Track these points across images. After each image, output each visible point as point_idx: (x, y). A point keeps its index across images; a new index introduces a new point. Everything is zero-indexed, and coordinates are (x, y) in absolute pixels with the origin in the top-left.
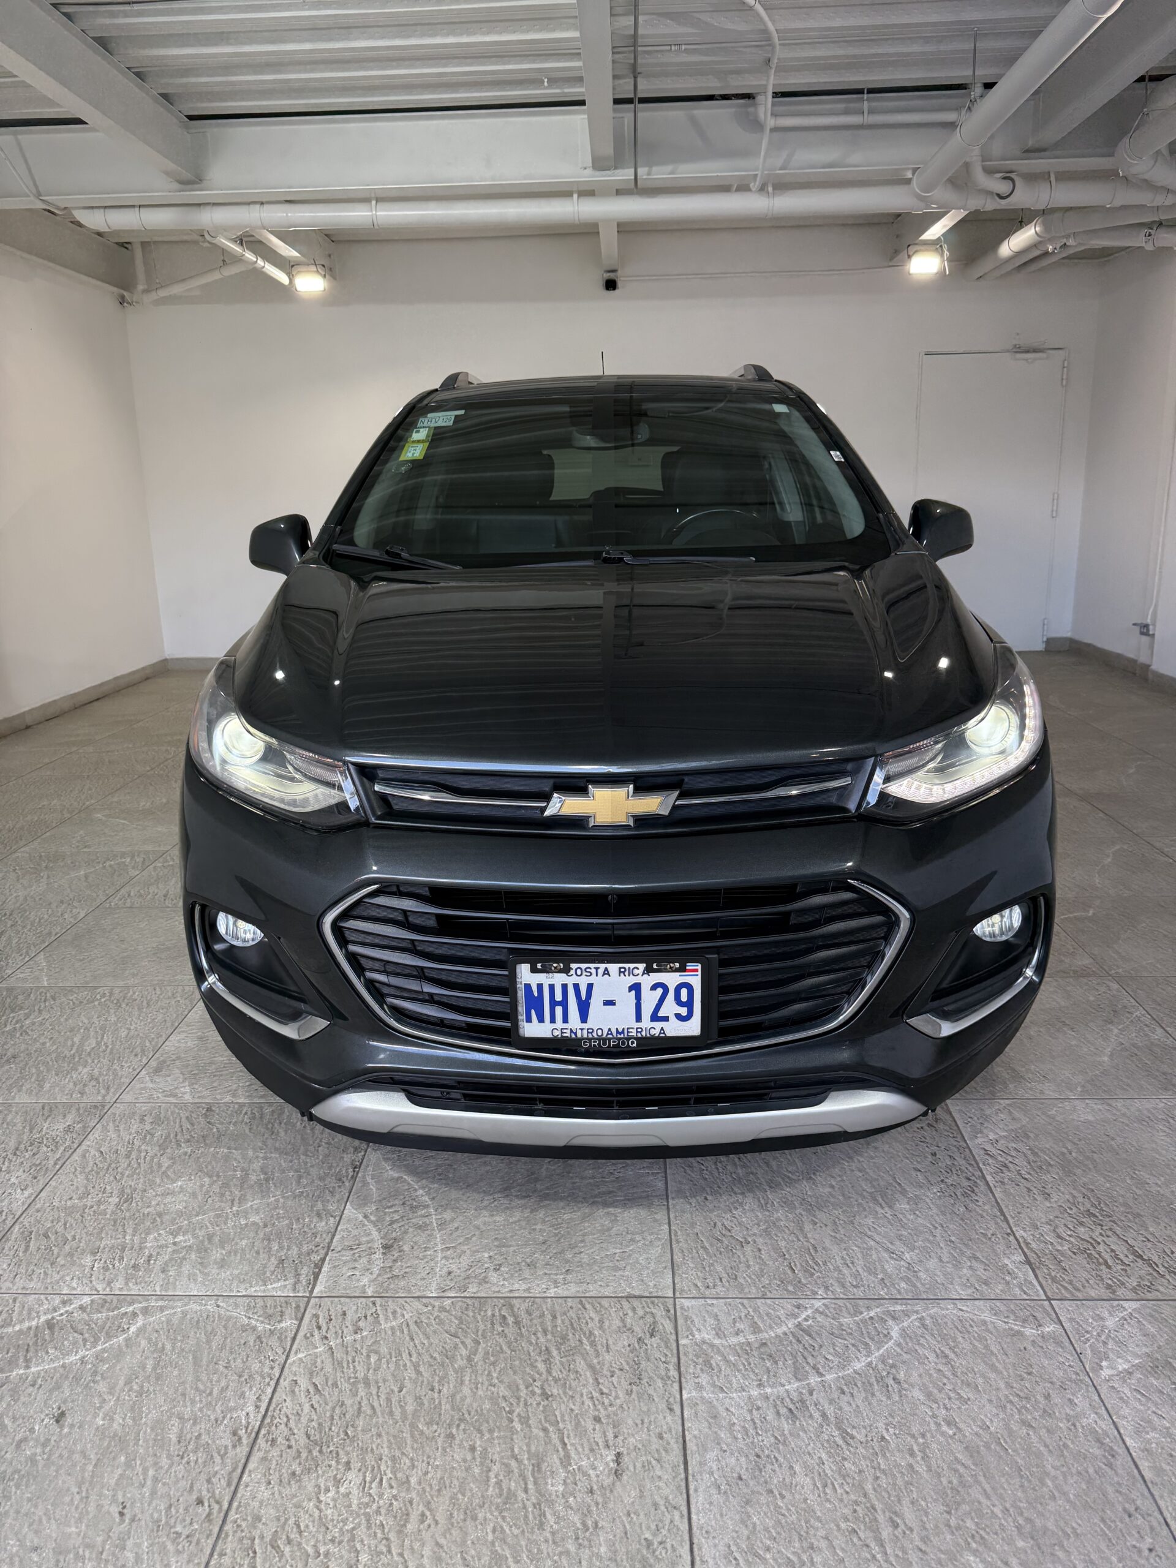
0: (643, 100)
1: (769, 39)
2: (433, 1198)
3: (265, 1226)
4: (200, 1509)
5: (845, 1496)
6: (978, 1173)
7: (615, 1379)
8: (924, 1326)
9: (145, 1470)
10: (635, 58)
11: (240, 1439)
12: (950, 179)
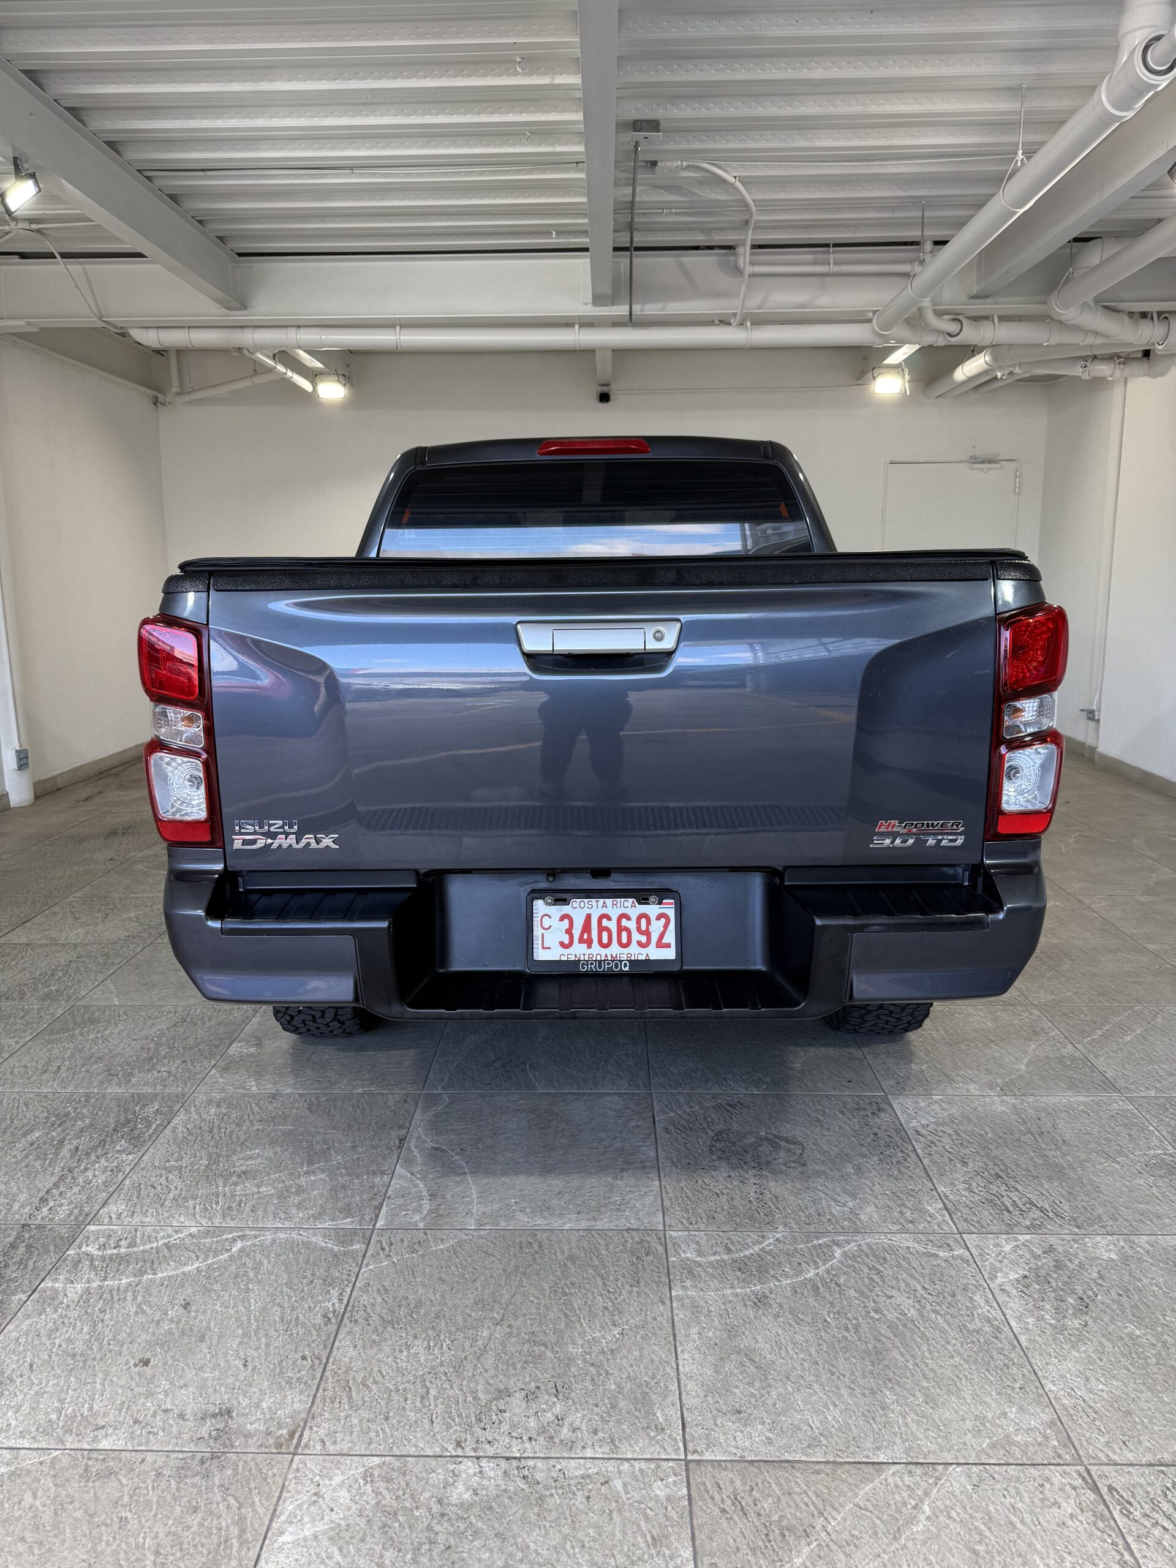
0: (637, 249)
1: (747, 206)
2: (467, 1162)
3: (331, 1181)
4: (305, 1363)
6: (910, 1148)
7: (619, 1283)
8: (862, 1250)
9: (258, 1339)
10: (632, 218)
11: (329, 1319)
12: (906, 320)
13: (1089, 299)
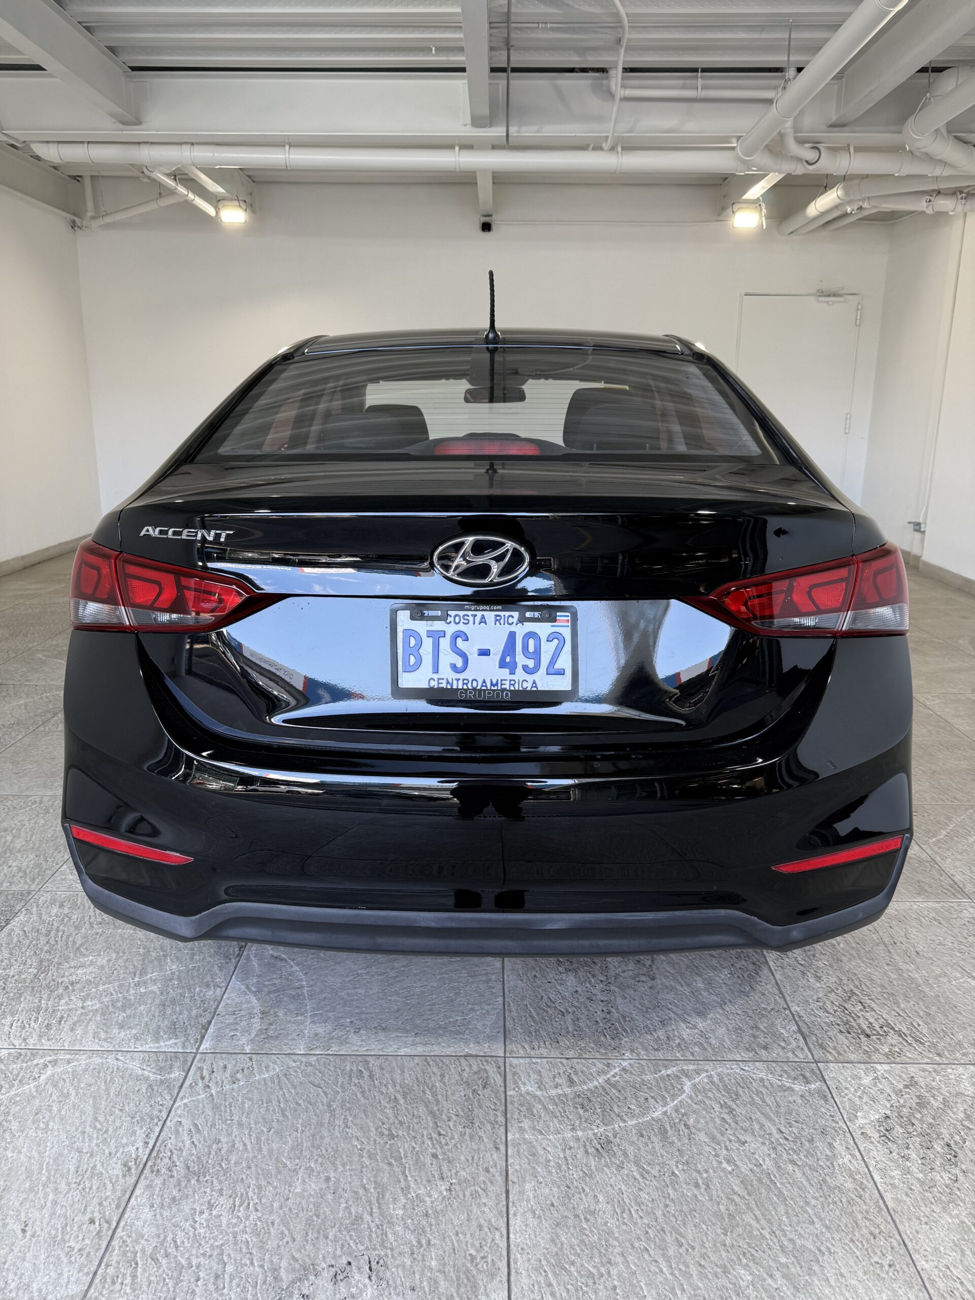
0: (515, 70)
1: (620, 21)
2: (306, 974)
3: (162, 994)
4: (92, 1227)
5: (639, 1220)
7: (451, 1124)
8: (713, 1083)
9: (46, 1196)
10: (508, 33)
11: (129, 1169)
12: (767, 146)
13: (941, 124)
